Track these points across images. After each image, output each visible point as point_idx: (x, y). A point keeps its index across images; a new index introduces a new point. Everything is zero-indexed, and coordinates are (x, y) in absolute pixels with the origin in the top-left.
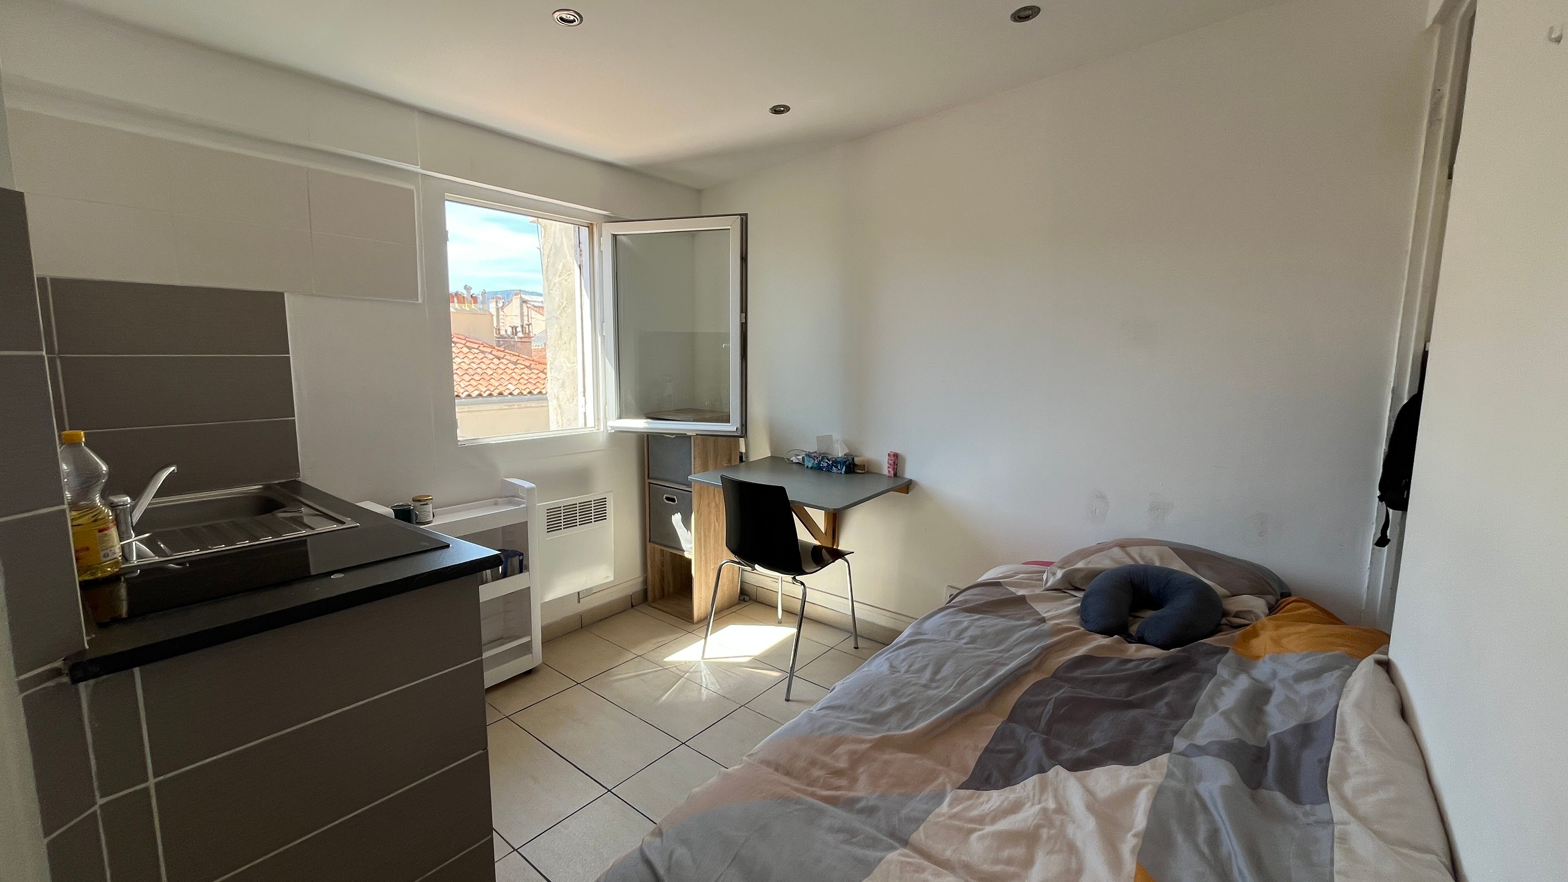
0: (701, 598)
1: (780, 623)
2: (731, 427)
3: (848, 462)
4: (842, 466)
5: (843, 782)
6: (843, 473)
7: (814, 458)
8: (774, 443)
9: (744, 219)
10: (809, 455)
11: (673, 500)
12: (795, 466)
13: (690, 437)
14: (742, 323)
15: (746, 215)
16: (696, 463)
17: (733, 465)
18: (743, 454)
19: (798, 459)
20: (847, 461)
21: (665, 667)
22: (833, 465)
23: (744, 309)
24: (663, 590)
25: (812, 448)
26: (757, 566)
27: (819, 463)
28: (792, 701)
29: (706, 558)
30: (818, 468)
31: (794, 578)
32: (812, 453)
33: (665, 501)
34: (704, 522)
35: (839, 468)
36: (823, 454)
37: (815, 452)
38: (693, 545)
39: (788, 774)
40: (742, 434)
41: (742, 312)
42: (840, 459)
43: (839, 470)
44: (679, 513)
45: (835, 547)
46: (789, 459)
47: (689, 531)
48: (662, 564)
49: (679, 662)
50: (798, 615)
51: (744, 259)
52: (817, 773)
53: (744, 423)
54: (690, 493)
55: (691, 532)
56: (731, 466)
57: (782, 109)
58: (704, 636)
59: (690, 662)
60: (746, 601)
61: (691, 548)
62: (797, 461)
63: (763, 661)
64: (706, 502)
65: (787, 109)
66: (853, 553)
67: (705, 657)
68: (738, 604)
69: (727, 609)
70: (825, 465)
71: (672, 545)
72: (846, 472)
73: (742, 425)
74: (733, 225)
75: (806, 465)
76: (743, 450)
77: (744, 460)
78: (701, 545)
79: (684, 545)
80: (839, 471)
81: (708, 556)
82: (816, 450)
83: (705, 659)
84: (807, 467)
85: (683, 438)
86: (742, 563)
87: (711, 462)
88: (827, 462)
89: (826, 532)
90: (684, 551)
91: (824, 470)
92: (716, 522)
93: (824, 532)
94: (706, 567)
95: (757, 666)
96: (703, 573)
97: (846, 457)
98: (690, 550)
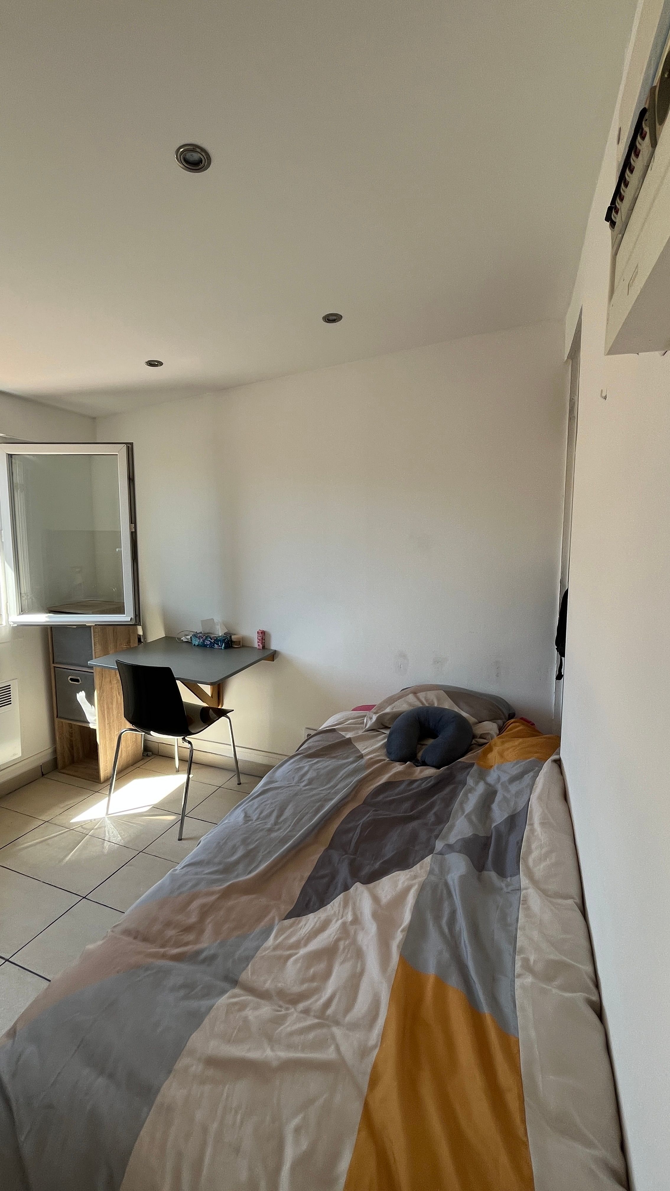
0: (107, 761)
1: (178, 771)
2: (126, 618)
4: (222, 643)
6: (223, 649)
7: (199, 638)
8: (166, 626)
9: (130, 448)
10: (195, 635)
11: (77, 681)
12: (185, 645)
13: (90, 627)
14: (132, 532)
15: (132, 444)
16: (96, 648)
17: (132, 646)
18: (141, 636)
19: (187, 639)
20: (225, 639)
21: (71, 829)
22: (215, 643)
23: (133, 520)
24: (72, 756)
25: (199, 629)
26: (152, 733)
27: (204, 641)
29: (110, 726)
30: (203, 646)
31: (184, 739)
32: (198, 634)
33: (70, 681)
34: (106, 697)
35: (220, 645)
36: (208, 633)
37: (201, 633)
38: (97, 718)
40: (136, 622)
41: (131, 522)
42: (220, 638)
44: (83, 691)
45: (220, 707)
46: (179, 639)
47: (93, 706)
48: (71, 734)
49: (84, 821)
51: (131, 480)
52: (171, 933)
53: (137, 613)
54: (92, 674)
56: (130, 649)
57: (157, 363)
58: (108, 794)
59: (95, 820)
60: (149, 756)
61: (95, 720)
63: (160, 808)
64: (108, 680)
65: (160, 364)
66: (233, 710)
67: (109, 813)
68: (142, 759)
69: (132, 766)
70: (209, 643)
71: (77, 718)
72: (225, 648)
73: (136, 616)
74: (121, 452)
75: (194, 644)
76: (140, 632)
77: (142, 641)
78: (104, 716)
79: (89, 718)
80: (220, 648)
81: (111, 724)
82: (201, 631)
83: (109, 814)
85: (83, 628)
86: (139, 730)
87: (111, 646)
88: (210, 641)
89: (212, 695)
90: (89, 723)
91: (208, 647)
92: (118, 695)
93: (210, 696)
94: (110, 734)
95: (156, 813)
96: (108, 739)
97: (225, 635)
98: (94, 722)
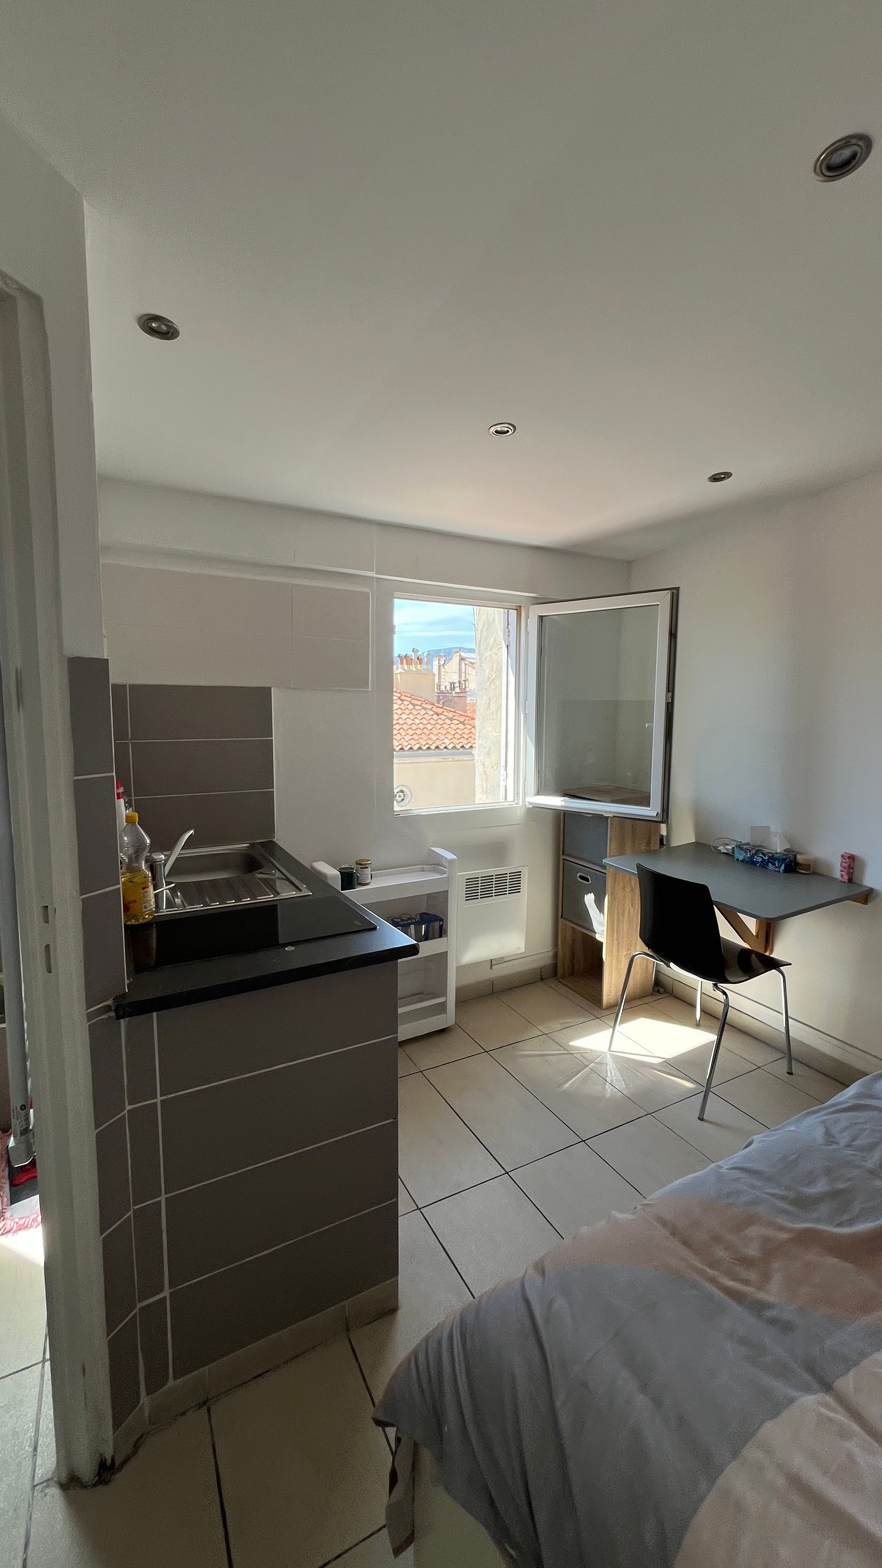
0: (611, 984)
1: (698, 1025)
2: (651, 811)
3: (788, 860)
4: (780, 864)
5: (752, 1276)
6: (781, 871)
7: (746, 851)
8: (699, 829)
9: (675, 593)
10: (740, 847)
11: (587, 880)
12: (723, 857)
13: (607, 818)
14: (668, 703)
15: (678, 589)
16: (611, 846)
17: (652, 849)
18: (664, 837)
19: (727, 849)
20: (787, 858)
21: (570, 1052)
22: (769, 861)
23: (671, 687)
24: (573, 966)
25: (745, 838)
26: (672, 964)
27: (752, 856)
28: (706, 1121)
29: (618, 943)
30: (750, 862)
31: (715, 985)
32: (744, 844)
33: (579, 879)
34: (617, 906)
35: (777, 865)
36: (759, 846)
37: (748, 844)
38: (605, 928)
39: (686, 1243)
40: (663, 819)
41: (668, 691)
42: (778, 855)
43: (777, 867)
44: (592, 894)
45: (767, 954)
46: (716, 848)
47: (601, 913)
48: (573, 940)
49: (586, 1049)
50: (719, 1020)
51: (673, 635)
52: (720, 1253)
53: (665, 808)
54: (604, 875)
55: (603, 914)
56: (649, 852)
57: (723, 476)
58: (612, 1025)
59: (595, 1051)
60: (661, 994)
61: (603, 931)
62: (726, 852)
63: (674, 1066)
64: (621, 885)
65: (728, 475)
66: (790, 964)
67: (612, 1049)
68: (652, 994)
69: (639, 999)
70: (760, 861)
71: (583, 924)
72: (785, 871)
73: (663, 810)
74: (663, 601)
75: (736, 858)
76: (664, 832)
77: (665, 843)
78: (613, 929)
79: (596, 926)
80: (777, 869)
81: (620, 941)
82: (749, 841)
83: (611, 1051)
84: (738, 860)
85: (600, 818)
86: (655, 957)
87: (628, 845)
88: (761, 857)
89: (757, 936)
90: (596, 933)
91: (758, 865)
92: (631, 906)
93: (755, 934)
94: (618, 952)
95: (670, 1072)
96: (615, 958)
97: (786, 853)
98: (602, 933)
